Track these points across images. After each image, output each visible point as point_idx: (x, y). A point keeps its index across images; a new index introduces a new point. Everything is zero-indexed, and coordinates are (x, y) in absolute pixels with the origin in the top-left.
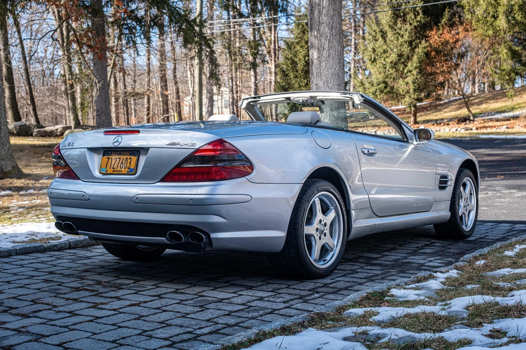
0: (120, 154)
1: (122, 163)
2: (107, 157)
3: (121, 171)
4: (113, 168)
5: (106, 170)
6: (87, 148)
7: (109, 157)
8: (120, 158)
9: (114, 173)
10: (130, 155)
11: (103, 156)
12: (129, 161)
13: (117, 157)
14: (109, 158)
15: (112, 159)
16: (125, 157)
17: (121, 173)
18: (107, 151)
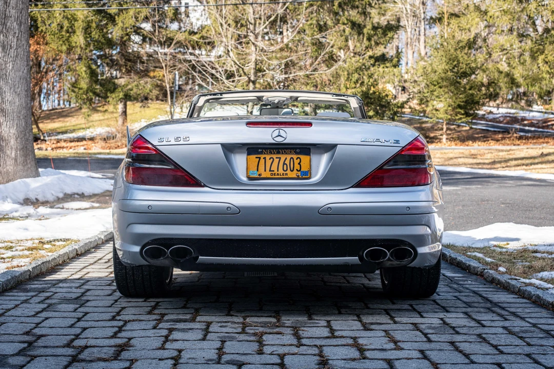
0: (279, 153)
1: (284, 164)
2: (256, 156)
3: (287, 174)
4: (270, 171)
5: (259, 173)
6: (220, 144)
7: (259, 156)
8: (280, 158)
9: (273, 176)
10: (296, 153)
11: (249, 154)
12: (297, 162)
13: (274, 156)
14: (260, 158)
15: (265, 158)
16: (289, 157)
17: (286, 176)
18: (253, 149)
